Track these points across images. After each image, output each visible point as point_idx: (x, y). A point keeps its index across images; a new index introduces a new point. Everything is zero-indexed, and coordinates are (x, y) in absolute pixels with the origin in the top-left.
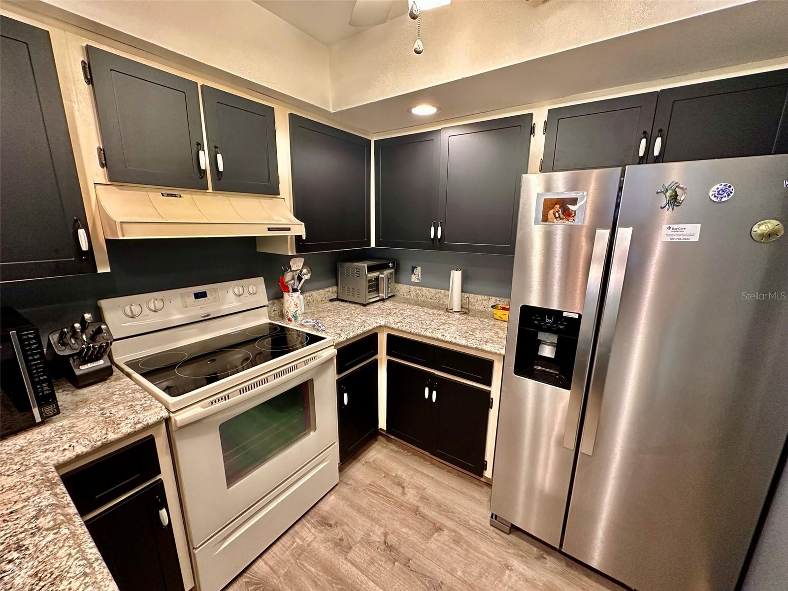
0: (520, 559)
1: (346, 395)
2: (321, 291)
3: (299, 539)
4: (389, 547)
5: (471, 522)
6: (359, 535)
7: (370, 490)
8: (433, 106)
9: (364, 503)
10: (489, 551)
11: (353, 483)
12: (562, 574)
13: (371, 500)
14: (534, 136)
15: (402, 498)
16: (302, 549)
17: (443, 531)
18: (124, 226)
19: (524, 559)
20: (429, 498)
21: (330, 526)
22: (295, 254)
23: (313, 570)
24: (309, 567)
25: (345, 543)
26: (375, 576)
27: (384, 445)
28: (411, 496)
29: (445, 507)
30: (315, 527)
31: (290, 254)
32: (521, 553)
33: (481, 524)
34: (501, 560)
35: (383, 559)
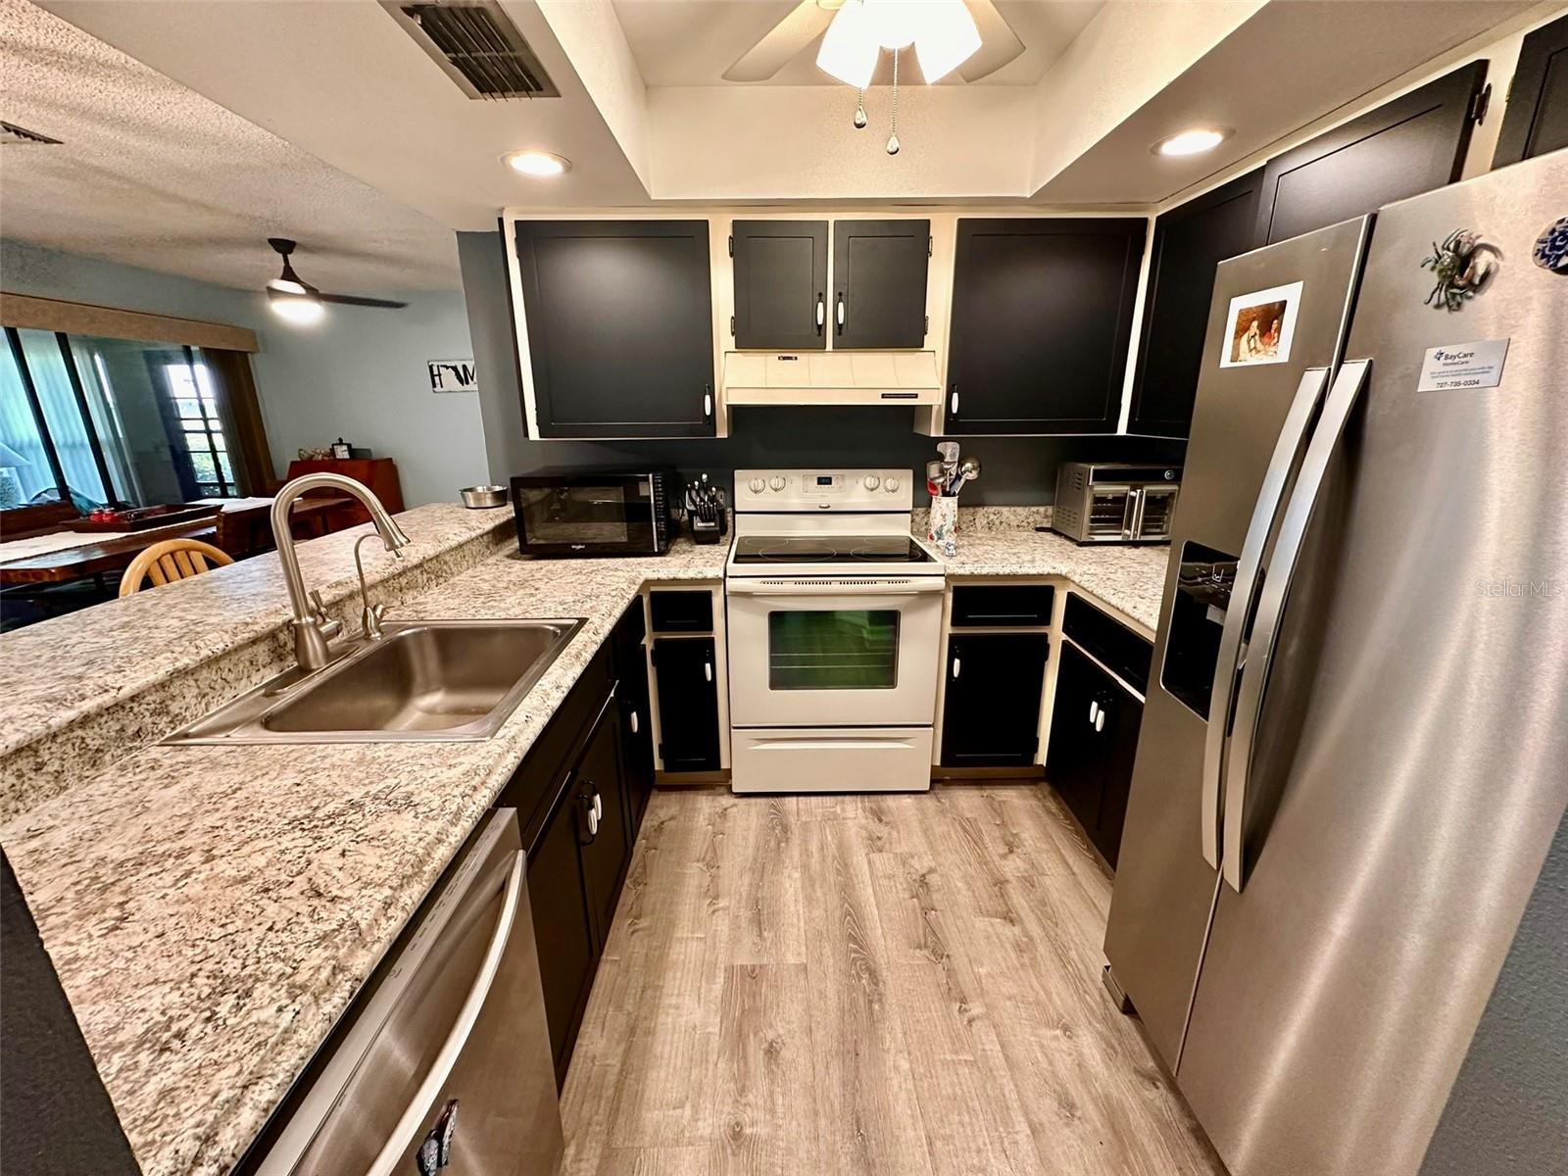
1: (957, 662)
4: (923, 881)
5: (1074, 952)
6: (902, 848)
7: (960, 824)
8: (1213, 130)
9: (939, 830)
10: (1059, 994)
11: (947, 805)
12: (1164, 1125)
13: (952, 833)
14: (1481, 123)
15: (996, 858)
17: (1013, 925)
19: (1110, 1051)
20: (1037, 885)
21: (880, 820)
22: (942, 435)
25: (879, 843)
26: (881, 889)
27: (1040, 796)
28: (1012, 867)
29: (1050, 911)
30: (864, 811)
31: (933, 435)
32: (1115, 1042)
34: (1065, 1015)
35: (905, 886)
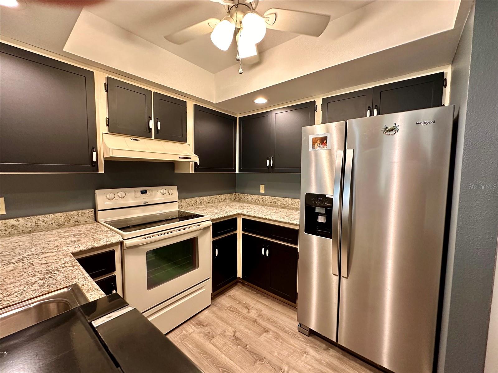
0: (314, 349)
1: (217, 250)
2: (208, 197)
3: (185, 331)
4: (237, 339)
5: (287, 329)
6: (219, 331)
7: (228, 310)
8: (266, 99)
9: (225, 316)
10: (295, 344)
11: (220, 306)
12: (339, 359)
13: (230, 315)
14: (316, 112)
15: (247, 314)
16: (186, 336)
17: (269, 332)
18: (113, 150)
19: (316, 349)
20: (263, 315)
21: (203, 326)
22: (193, 173)
23: (190, 346)
24: (188, 345)
25: (211, 335)
26: (226, 352)
27: (241, 288)
28: (253, 314)
29: (272, 321)
30: (195, 326)
31: (191, 173)
32: (315, 346)
33: (293, 330)
34: (302, 349)
35: (232, 344)
